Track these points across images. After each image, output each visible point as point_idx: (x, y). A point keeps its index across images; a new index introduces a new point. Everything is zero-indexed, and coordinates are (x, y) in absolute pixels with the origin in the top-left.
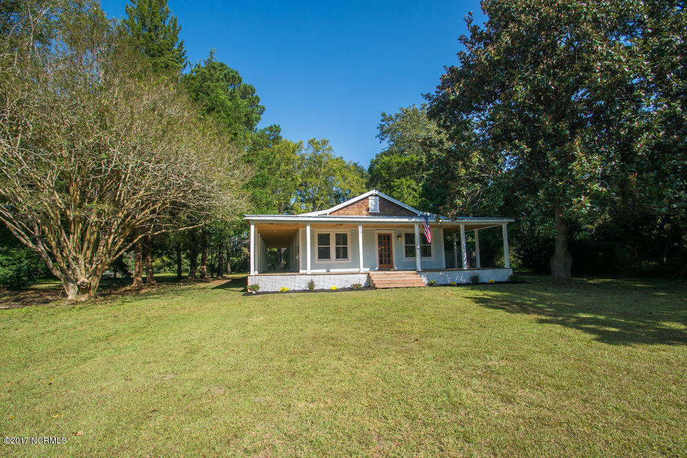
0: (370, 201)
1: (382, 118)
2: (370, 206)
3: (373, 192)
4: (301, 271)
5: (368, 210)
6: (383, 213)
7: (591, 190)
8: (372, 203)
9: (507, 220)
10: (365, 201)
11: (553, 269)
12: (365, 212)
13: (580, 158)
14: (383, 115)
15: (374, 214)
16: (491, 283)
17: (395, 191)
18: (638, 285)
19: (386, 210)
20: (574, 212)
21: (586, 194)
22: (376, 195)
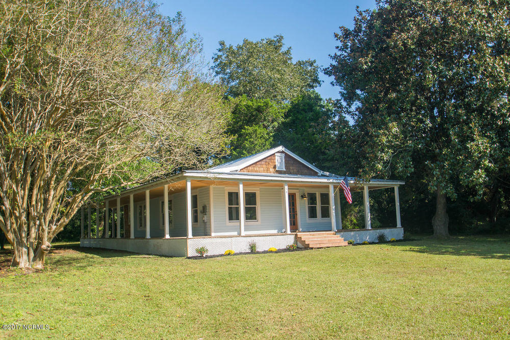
0: (277, 158)
1: (220, 47)
2: (277, 163)
3: (280, 148)
4: (213, 234)
5: (275, 167)
6: (288, 172)
7: (485, 165)
8: (279, 161)
9: (399, 183)
10: (272, 157)
11: (435, 227)
12: (272, 170)
13: (478, 140)
14: (222, 44)
15: (280, 172)
16: (393, 241)
17: (247, 140)
18: (492, 240)
19: (291, 168)
20: (473, 181)
21: (481, 169)
22: (283, 152)
